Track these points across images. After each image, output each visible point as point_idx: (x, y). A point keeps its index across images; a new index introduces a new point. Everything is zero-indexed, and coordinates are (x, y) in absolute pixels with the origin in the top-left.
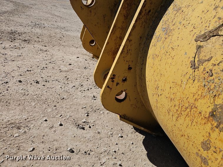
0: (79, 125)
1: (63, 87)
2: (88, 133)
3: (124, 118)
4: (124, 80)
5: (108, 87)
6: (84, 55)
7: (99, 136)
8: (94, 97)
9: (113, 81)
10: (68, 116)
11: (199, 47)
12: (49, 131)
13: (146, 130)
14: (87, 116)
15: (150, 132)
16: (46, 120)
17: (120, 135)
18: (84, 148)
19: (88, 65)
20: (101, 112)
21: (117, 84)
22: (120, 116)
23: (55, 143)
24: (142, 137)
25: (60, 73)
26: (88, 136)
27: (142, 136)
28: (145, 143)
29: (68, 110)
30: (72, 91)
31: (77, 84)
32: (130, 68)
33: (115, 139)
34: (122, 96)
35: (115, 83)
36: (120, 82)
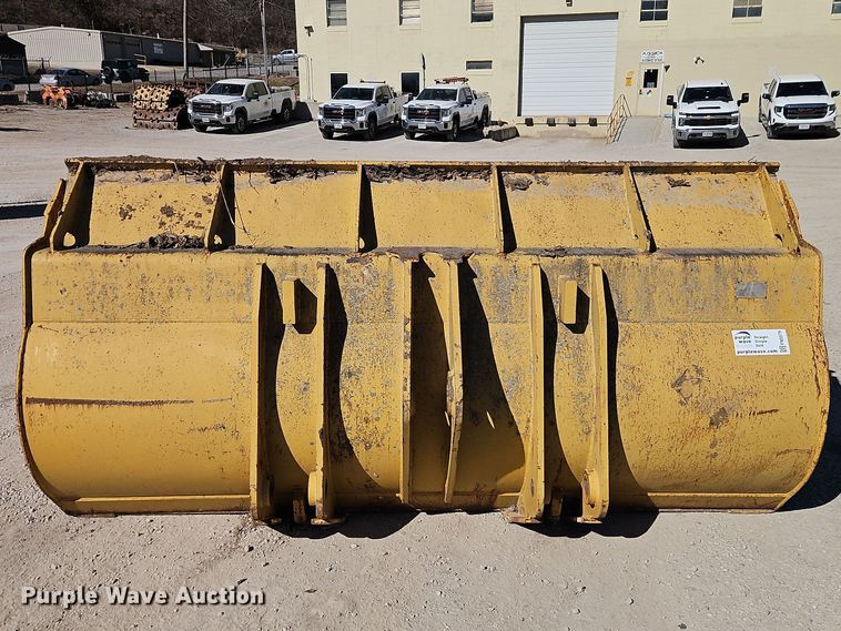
11: (679, 391)
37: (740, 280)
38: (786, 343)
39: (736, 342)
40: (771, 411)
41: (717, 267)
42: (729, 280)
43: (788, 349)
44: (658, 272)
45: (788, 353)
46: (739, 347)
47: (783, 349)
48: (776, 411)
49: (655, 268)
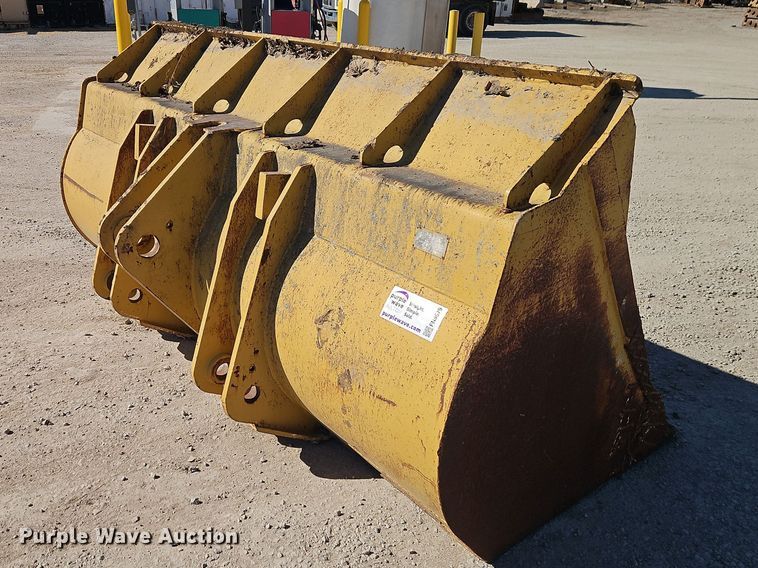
0: (187, 469)
1: (109, 415)
2: (209, 474)
3: (262, 426)
4: (252, 369)
5: (233, 386)
6: (98, 321)
7: (228, 472)
8: (186, 415)
9: (238, 376)
10: (159, 462)
11: (319, 329)
12: (142, 491)
13: (300, 437)
14: (193, 450)
15: (307, 438)
16: (125, 479)
17: (262, 460)
18: (214, 494)
19: (127, 348)
20: (214, 438)
21: (244, 378)
22: (257, 426)
23: (164, 501)
24: (298, 451)
25: (79, 387)
26: (212, 477)
27: (297, 449)
28: (303, 456)
29: (151, 453)
30: (133, 416)
31: (133, 399)
32: (256, 352)
33: (256, 467)
34: (253, 393)
35: (241, 378)
36: (247, 374)
37: (423, 225)
38: (436, 327)
39: (389, 300)
40: (389, 402)
41: (406, 200)
42: (413, 221)
43: (432, 337)
44: (354, 189)
45: (431, 339)
46: (389, 308)
47: (428, 332)
48: (394, 405)
49: (353, 184)
